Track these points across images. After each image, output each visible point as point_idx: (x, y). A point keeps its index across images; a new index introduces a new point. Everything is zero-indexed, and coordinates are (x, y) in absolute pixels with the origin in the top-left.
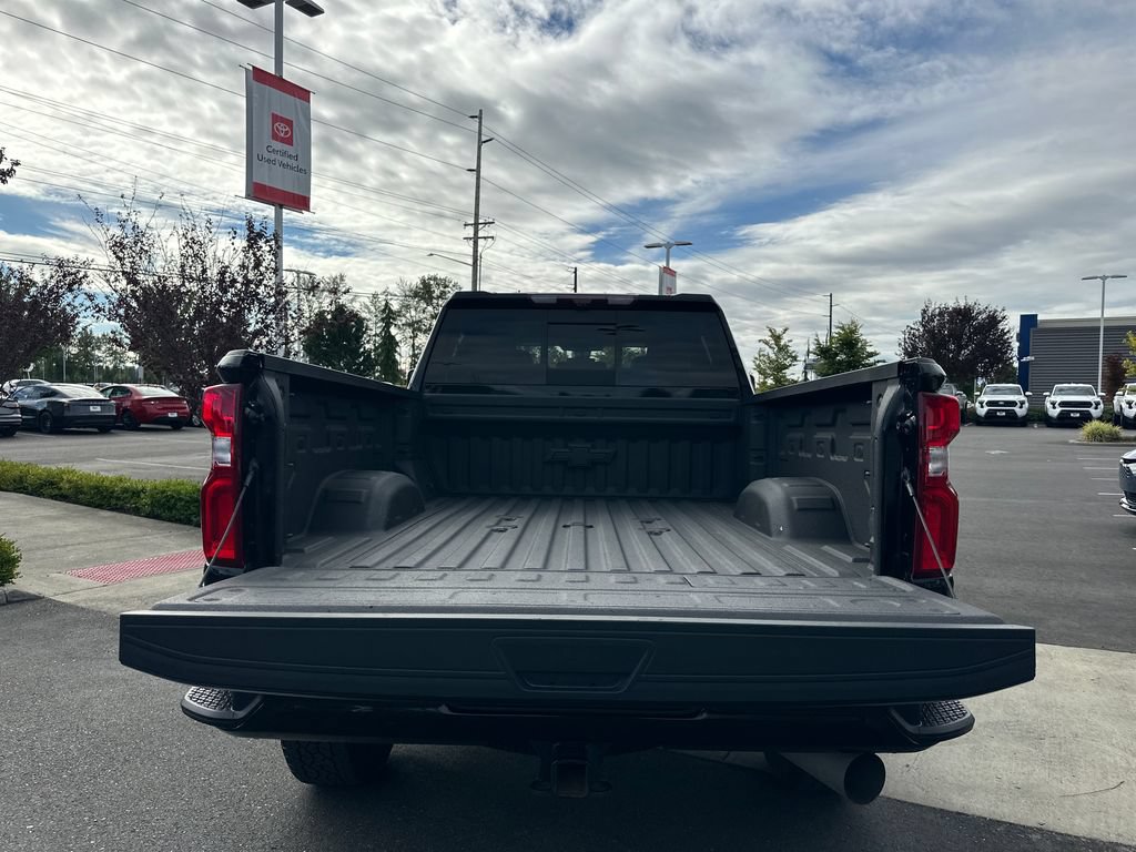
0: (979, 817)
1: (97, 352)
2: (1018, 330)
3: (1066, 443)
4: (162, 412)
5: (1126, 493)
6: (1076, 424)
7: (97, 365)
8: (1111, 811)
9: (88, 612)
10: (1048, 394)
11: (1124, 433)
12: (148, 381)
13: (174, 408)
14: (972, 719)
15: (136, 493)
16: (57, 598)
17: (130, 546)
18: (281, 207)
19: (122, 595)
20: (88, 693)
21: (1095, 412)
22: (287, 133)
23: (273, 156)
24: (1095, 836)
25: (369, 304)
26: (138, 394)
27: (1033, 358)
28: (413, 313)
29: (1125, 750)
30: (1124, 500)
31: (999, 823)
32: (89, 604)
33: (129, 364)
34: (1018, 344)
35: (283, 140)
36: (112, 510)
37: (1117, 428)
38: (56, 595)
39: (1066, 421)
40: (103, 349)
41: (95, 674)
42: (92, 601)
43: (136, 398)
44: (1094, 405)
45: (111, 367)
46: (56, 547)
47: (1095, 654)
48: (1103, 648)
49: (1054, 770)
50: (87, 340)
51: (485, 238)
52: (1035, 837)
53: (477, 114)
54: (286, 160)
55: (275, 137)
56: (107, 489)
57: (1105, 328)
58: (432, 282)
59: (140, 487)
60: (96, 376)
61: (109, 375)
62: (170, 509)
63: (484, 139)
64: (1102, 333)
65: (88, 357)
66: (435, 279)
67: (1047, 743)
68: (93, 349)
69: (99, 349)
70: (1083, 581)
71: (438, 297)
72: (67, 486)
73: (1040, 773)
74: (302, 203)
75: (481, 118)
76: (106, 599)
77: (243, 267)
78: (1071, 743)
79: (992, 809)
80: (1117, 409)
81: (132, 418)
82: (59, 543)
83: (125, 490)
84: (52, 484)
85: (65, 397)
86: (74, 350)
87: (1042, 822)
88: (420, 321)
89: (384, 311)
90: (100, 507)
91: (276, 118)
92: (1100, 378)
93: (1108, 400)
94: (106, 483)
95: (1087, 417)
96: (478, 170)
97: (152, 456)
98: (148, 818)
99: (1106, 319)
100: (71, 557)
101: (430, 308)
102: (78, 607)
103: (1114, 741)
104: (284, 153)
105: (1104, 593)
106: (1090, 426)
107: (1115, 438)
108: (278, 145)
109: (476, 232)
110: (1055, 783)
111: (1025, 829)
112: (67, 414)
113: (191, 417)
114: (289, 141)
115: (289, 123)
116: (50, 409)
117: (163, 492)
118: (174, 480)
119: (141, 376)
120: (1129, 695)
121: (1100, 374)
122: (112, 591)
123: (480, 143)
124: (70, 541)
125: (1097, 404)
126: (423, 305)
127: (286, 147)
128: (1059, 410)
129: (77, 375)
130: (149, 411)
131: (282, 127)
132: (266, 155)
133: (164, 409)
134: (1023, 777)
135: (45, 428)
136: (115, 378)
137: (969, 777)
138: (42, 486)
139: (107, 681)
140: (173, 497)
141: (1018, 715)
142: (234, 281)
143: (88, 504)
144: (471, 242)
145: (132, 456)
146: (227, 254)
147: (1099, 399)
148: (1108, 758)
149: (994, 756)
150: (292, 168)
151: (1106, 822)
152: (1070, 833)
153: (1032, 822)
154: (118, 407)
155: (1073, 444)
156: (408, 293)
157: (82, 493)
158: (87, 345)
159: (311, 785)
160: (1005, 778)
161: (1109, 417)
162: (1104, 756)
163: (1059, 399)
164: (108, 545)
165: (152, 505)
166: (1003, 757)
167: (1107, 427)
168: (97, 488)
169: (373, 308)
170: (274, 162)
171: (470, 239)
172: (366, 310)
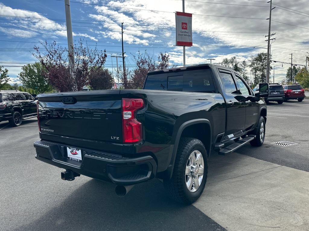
18: (185, 46)
22: (186, 26)
23: (182, 33)
28: (255, 65)
51: (272, 39)
54: (186, 34)
55: (183, 28)
58: (262, 55)
63: (272, 8)
66: (263, 54)
71: (264, 59)
74: (190, 44)
75: (271, 2)
88: (257, 67)
91: (183, 23)
96: (270, 19)
101: (261, 63)
104: (185, 32)
108: (184, 30)
109: (269, 38)
114: (186, 29)
115: (186, 24)
123: (271, 10)
126: (259, 62)
131: (184, 25)
132: (180, 34)
144: (267, 42)
150: (187, 36)
156: (254, 59)
169: (243, 65)
170: (182, 35)
171: (267, 40)
172: (241, 66)
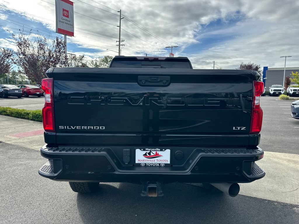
0: (260, 199)
1: (17, 76)
2: (263, 71)
3: (275, 100)
4: (35, 92)
5: (292, 113)
6: (277, 95)
7: (17, 80)
8: (295, 196)
9: (15, 146)
10: (270, 87)
11: (290, 98)
12: (31, 84)
13: (38, 91)
14: (265, 174)
15: (28, 114)
16: (6, 142)
17: (26, 128)
18: (66, 35)
19: (24, 141)
20: (15, 168)
21: (282, 92)
22: (67, 14)
24: (291, 203)
25: (91, 63)
26: (28, 87)
27: (266, 78)
28: (103, 66)
29: (297, 180)
30: (292, 114)
31: (266, 200)
32: (15, 144)
33: (26, 80)
34: (263, 75)
35: (66, 16)
36: (21, 118)
37: (288, 96)
38: (6, 141)
39: (275, 95)
40: (19, 75)
41: (17, 163)
42: (16, 143)
43: (28, 88)
44: (282, 90)
45: (21, 80)
46: (6, 128)
47: (287, 154)
48: (289, 153)
49: (279, 185)
50: (14, 73)
51: (122, 45)
52: (276, 204)
53: (120, 11)
54: (67, 22)
55: (64, 15)
56: (20, 113)
57: (286, 70)
58: (108, 57)
59: (29, 112)
60: (17, 83)
61: (20, 83)
62: (37, 118)
63: (121, 18)
64: (285, 71)
65: (14, 78)
67: (276, 178)
68: (16, 76)
69: (18, 76)
70: (282, 136)
72: (8, 112)
73: (276, 187)
74: (72, 34)
75: (121, 12)
76: (20, 142)
77: (55, 51)
78: (283, 178)
79: (264, 196)
80: (288, 91)
81: (27, 94)
82: (7, 127)
83: (25, 113)
84: (4, 111)
85: (8, 88)
86: (11, 76)
87: (277, 200)
89: (95, 65)
90: (18, 117)
91: (64, 10)
92: (284, 83)
93: (286, 89)
94: (20, 111)
95: (280, 94)
96: (120, 27)
97: (33, 104)
98: (31, 202)
99: (286, 68)
100: (10, 131)
101: (107, 65)
102: (12, 145)
103: (294, 178)
104: (66, 20)
105: (288, 138)
106: (281, 96)
107: (287, 99)
108: (65, 18)
109: (120, 43)
110: (280, 189)
111: (273, 202)
112: (9, 93)
113: (43, 94)
114: (68, 17)
115: (68, 11)
116: (4, 92)
117: (35, 114)
118: (38, 110)
119: (29, 83)
120: (297, 165)
121: (284, 82)
122: (21, 140)
123: (121, 19)
124: (10, 127)
125: (283, 90)
126: (105, 64)
127: (67, 18)
128: (273, 92)
129: (12, 83)
130: (31, 92)
131: (65, 12)
132: (61, 20)
133: (36, 91)
134: (271, 187)
135: (3, 97)
136: (22, 84)
137: (257, 187)
138: (2, 112)
139: (20, 165)
140: (38, 115)
141: (268, 171)
142: (53, 55)
143: (15, 117)
144: (118, 46)
145: (27, 104)
146: (51, 48)
147: (283, 89)
148: (293, 182)
149: (263, 182)
150: (69, 24)
151: (294, 199)
152: (285, 202)
153: (275, 200)
154: (23, 91)
155: (277, 100)
156: (101, 60)
157: (13, 114)
158: (14, 74)
159: (77, 193)
160: (266, 188)
161: (286, 93)
162: (292, 181)
163: (273, 89)
164: (20, 128)
165: (32, 117)
166: (265, 182)
167: (286, 96)
168: (17, 112)
169: (92, 65)
170: (63, 22)
171: (118, 45)
172: (90, 65)
